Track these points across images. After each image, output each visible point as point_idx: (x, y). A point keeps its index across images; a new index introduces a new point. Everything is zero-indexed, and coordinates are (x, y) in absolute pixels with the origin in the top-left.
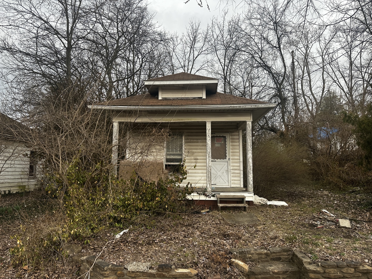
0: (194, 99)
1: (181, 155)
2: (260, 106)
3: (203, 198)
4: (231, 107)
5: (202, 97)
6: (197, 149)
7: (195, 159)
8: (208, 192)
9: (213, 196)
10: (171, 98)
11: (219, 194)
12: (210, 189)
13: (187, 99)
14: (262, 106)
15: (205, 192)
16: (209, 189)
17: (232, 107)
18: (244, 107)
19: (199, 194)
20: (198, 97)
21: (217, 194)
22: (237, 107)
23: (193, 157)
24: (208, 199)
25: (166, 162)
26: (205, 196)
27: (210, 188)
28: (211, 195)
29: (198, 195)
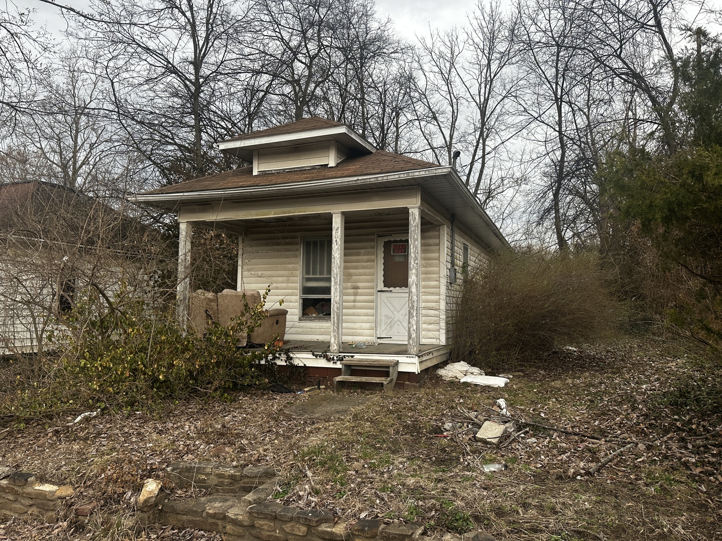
0: (313, 169)
1: (329, 280)
2: (417, 174)
3: (322, 363)
4: (359, 182)
5: (327, 165)
6: (357, 268)
7: (353, 288)
8: (331, 353)
9: (341, 359)
10: (273, 172)
11: (352, 357)
12: (336, 347)
13: (301, 171)
14: (421, 173)
15: (326, 353)
16: (334, 347)
17: (363, 181)
18: (385, 178)
19: (316, 356)
20: (321, 165)
21: (349, 356)
22: (372, 180)
23: (349, 284)
24: (330, 365)
25: (303, 294)
26: (327, 359)
27: (335, 345)
28: (337, 357)
29: (314, 357)
